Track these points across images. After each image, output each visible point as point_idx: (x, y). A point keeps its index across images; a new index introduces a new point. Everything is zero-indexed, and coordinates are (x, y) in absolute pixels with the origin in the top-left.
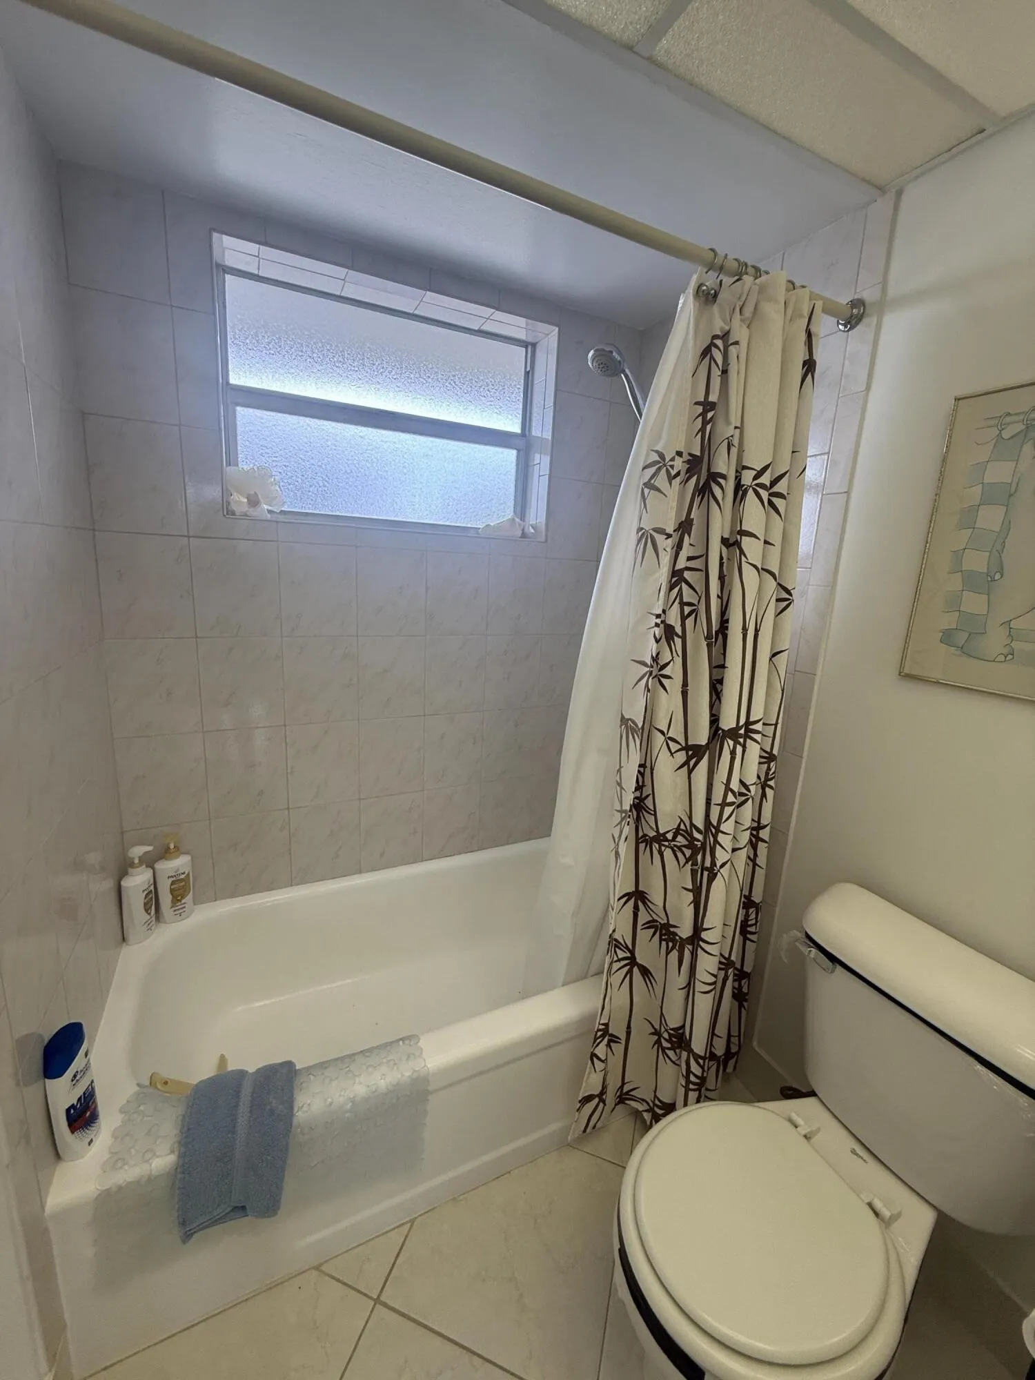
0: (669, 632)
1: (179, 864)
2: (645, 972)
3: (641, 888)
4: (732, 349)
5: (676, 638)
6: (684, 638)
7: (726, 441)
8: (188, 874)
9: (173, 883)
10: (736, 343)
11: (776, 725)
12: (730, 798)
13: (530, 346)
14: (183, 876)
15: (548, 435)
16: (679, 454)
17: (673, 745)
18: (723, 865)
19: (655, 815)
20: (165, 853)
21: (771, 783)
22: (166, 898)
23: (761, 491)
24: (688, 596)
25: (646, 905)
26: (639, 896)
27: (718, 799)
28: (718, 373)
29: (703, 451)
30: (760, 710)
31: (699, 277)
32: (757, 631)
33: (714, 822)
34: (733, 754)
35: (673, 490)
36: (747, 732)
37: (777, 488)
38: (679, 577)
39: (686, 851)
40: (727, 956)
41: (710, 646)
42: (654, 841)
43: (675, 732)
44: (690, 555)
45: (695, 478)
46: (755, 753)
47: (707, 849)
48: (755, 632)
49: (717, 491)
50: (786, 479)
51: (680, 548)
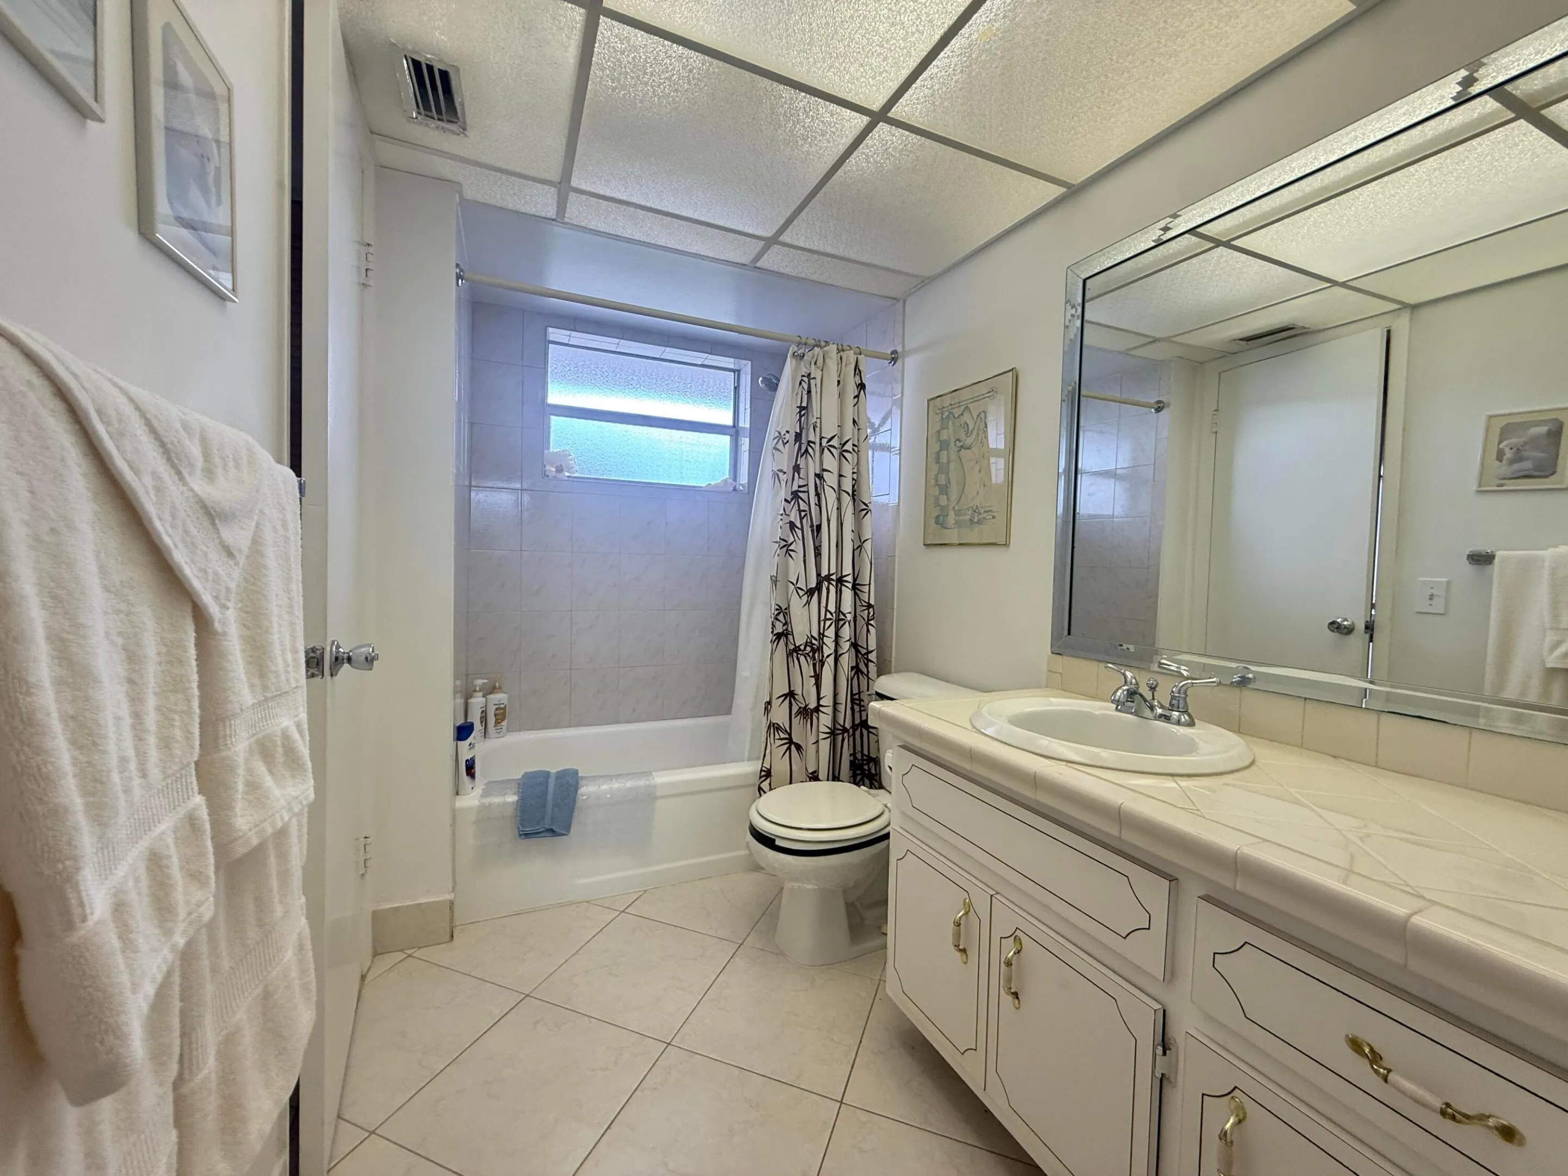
0: (792, 525)
1: (500, 698)
2: (799, 747)
3: (792, 689)
4: (812, 381)
5: (796, 530)
6: (802, 530)
7: (812, 425)
8: (506, 706)
9: (497, 709)
10: (814, 378)
11: (870, 584)
12: (829, 616)
13: (737, 372)
14: (503, 706)
15: (748, 426)
16: (788, 432)
17: (801, 593)
18: (828, 656)
19: (793, 635)
20: (492, 690)
21: (872, 622)
22: (491, 720)
23: (832, 449)
24: (803, 506)
25: (795, 699)
26: (791, 695)
27: (822, 617)
28: (805, 392)
29: (801, 430)
30: (847, 569)
31: (793, 348)
32: (842, 524)
33: (822, 632)
34: (828, 589)
35: (786, 450)
36: (840, 581)
37: (845, 448)
38: (795, 495)
39: (811, 654)
40: (842, 724)
41: (812, 531)
42: (794, 652)
43: (801, 584)
44: (801, 484)
45: (798, 443)
46: (847, 594)
47: (820, 649)
48: (841, 524)
49: (810, 450)
50: (850, 444)
51: (793, 479)
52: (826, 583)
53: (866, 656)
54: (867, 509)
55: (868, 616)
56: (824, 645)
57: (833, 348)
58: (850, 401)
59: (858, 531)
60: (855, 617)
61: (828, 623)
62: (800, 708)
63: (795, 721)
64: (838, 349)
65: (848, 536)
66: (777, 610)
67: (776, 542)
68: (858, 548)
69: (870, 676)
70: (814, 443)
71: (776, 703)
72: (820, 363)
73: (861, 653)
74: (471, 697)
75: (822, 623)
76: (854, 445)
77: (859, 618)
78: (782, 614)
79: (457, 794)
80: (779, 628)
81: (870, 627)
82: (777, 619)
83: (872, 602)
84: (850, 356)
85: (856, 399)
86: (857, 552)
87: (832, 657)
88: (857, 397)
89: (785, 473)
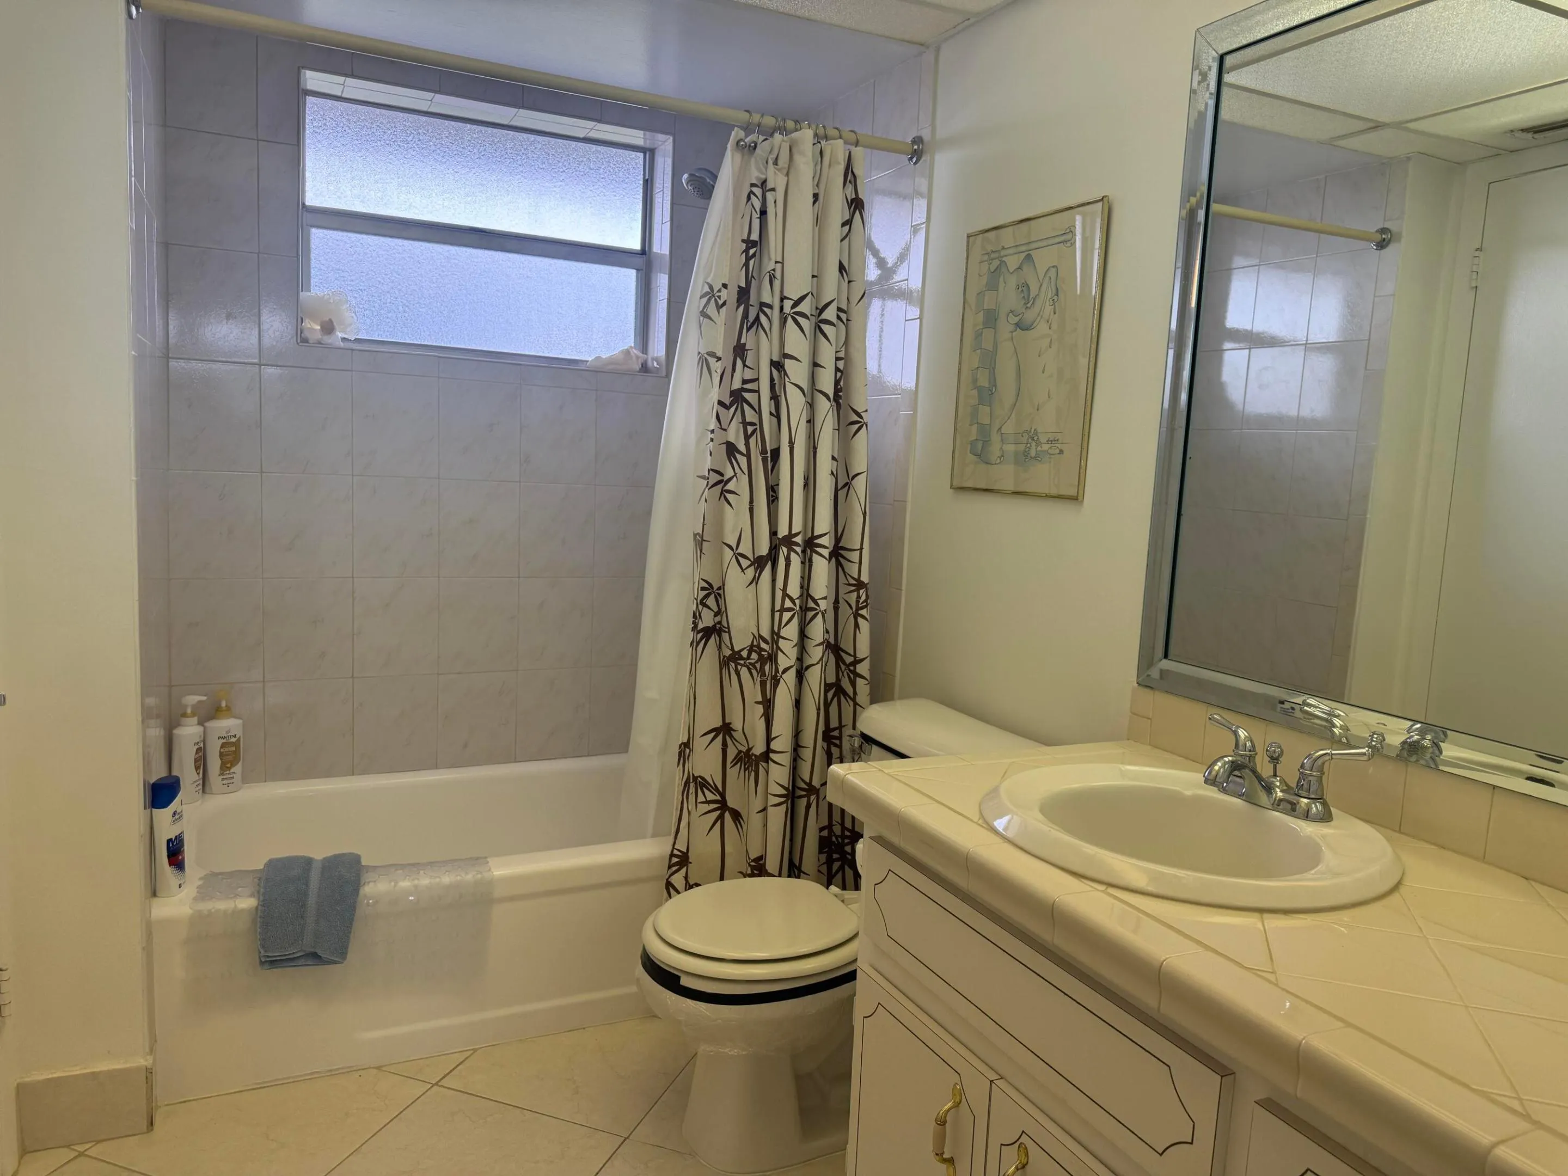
1: (227, 725)
2: (736, 816)
3: (727, 721)
4: (769, 195)
5: (738, 456)
6: (748, 456)
7: (768, 274)
8: (239, 740)
9: (223, 746)
10: (773, 190)
12: (788, 604)
13: (649, 153)
14: (233, 740)
15: (665, 253)
16: (725, 286)
17: (745, 563)
18: (785, 671)
19: (729, 632)
20: (215, 712)
22: (214, 764)
23: (799, 319)
24: (750, 416)
25: (731, 737)
26: (725, 730)
27: (778, 607)
28: (756, 215)
29: (748, 283)
30: (823, 524)
31: (737, 134)
32: (815, 448)
33: (776, 629)
34: (788, 560)
35: (721, 317)
36: (810, 544)
37: (824, 316)
38: (737, 397)
39: (758, 665)
40: (808, 780)
41: (765, 460)
42: (730, 660)
43: (745, 548)
44: (746, 378)
45: (741, 308)
46: (822, 568)
47: (772, 658)
48: (813, 449)
49: (763, 319)
50: (833, 307)
51: (734, 370)
52: (785, 550)
53: (852, 668)
54: (859, 422)
55: (858, 602)
56: (779, 652)
57: (806, 135)
58: (834, 230)
59: (843, 460)
60: (836, 601)
61: (787, 616)
62: (740, 752)
63: (732, 772)
64: (816, 135)
65: (825, 466)
66: (703, 589)
67: (703, 477)
68: (843, 487)
69: (858, 700)
70: (770, 307)
71: (700, 743)
72: (783, 161)
73: (844, 663)
74: (178, 725)
75: (777, 615)
76: (839, 309)
77: (842, 604)
78: (712, 596)
79: (154, 894)
80: (708, 620)
81: (860, 620)
82: (705, 605)
83: (865, 578)
84: (837, 150)
85: (848, 227)
86: (842, 494)
87: (792, 672)
88: (848, 223)
89: (719, 359)
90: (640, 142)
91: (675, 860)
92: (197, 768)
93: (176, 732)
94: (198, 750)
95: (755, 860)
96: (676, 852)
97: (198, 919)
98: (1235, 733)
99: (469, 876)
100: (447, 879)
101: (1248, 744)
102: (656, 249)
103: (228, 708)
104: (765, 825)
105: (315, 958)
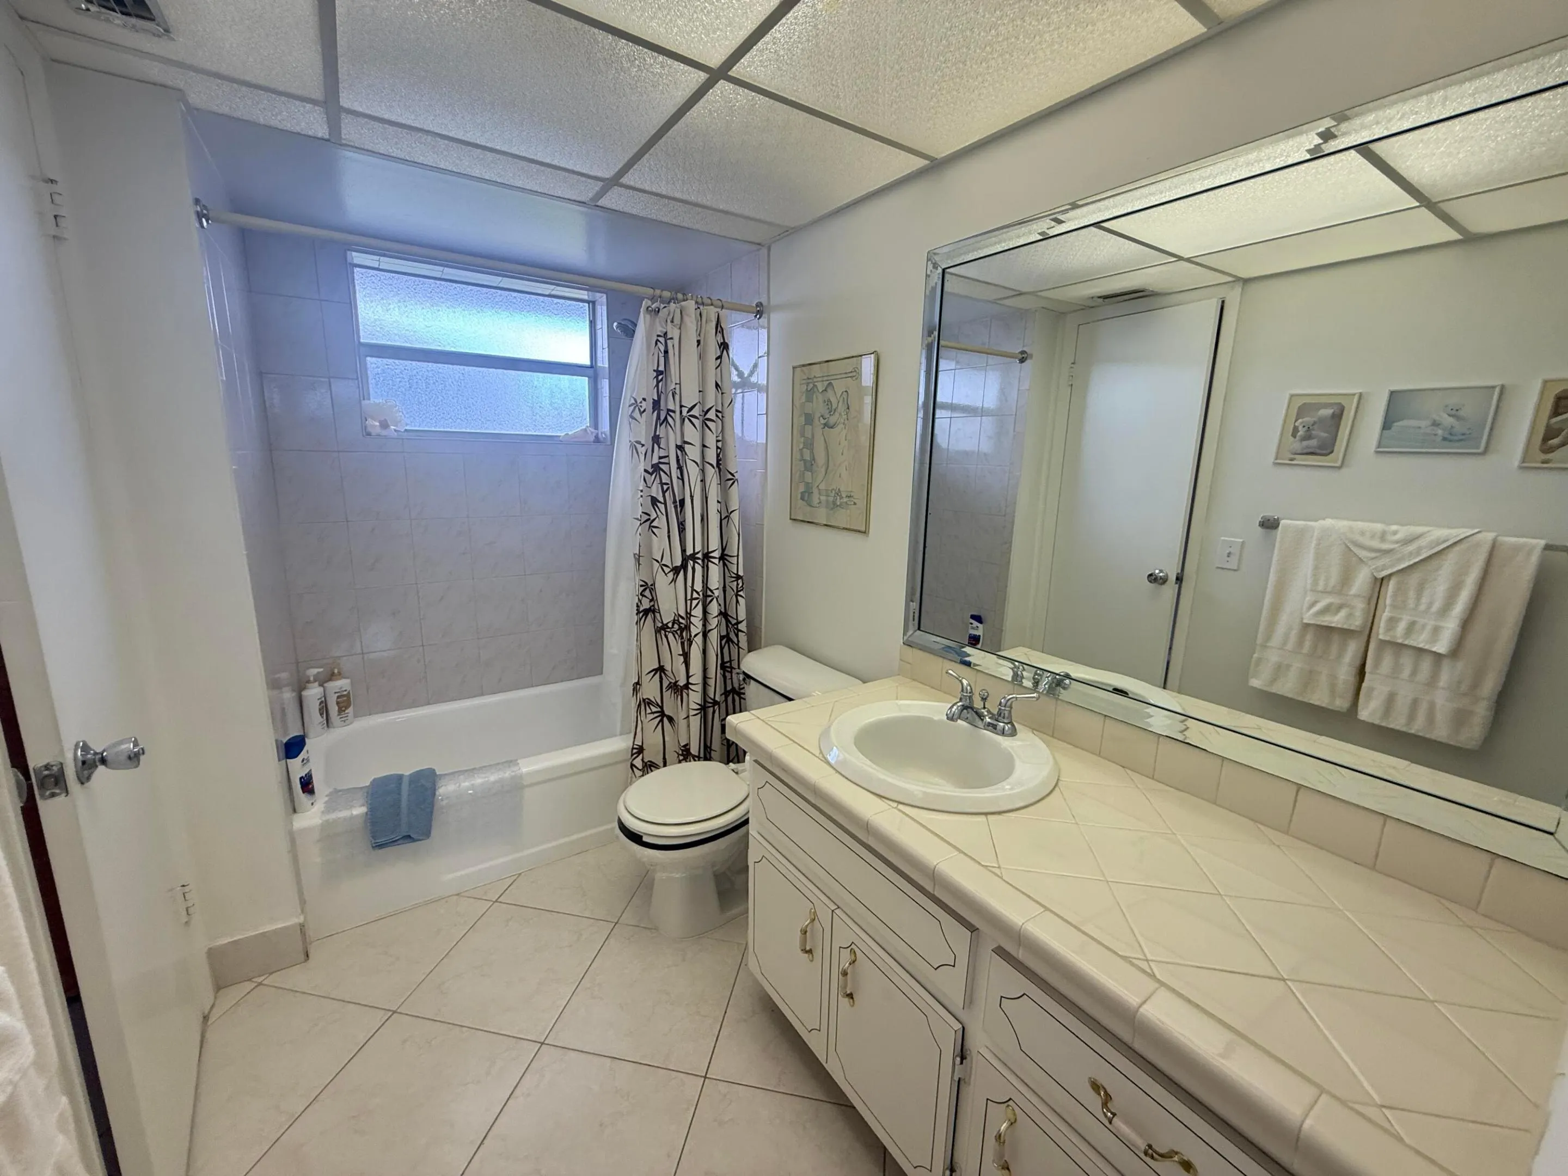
1: (342, 684)
2: (671, 719)
3: (662, 664)
4: (669, 341)
5: (659, 504)
6: (665, 504)
7: (671, 392)
8: (349, 693)
9: (338, 697)
10: (671, 338)
11: (738, 556)
12: (695, 595)
13: (592, 303)
14: (345, 693)
15: (606, 365)
16: (644, 399)
17: (667, 570)
18: (696, 636)
19: (659, 613)
21: (741, 593)
22: (333, 709)
23: (693, 419)
24: (665, 479)
25: (665, 674)
26: (661, 669)
27: (689, 597)
28: (662, 355)
29: (659, 397)
30: (714, 544)
31: (645, 303)
32: (707, 498)
33: (689, 611)
34: (694, 569)
35: (643, 419)
36: (707, 556)
37: (707, 416)
38: (656, 468)
39: (679, 632)
40: (712, 697)
41: (676, 507)
42: (662, 629)
43: (666, 561)
44: (661, 455)
45: (656, 412)
46: (715, 571)
47: (687, 628)
48: (705, 499)
49: (669, 419)
50: (713, 410)
51: (653, 451)
52: (691, 562)
53: (736, 626)
54: (733, 479)
55: (737, 587)
56: (691, 625)
57: (690, 305)
58: (712, 363)
59: (724, 502)
60: (724, 587)
61: (695, 602)
62: (670, 683)
63: (667, 694)
64: (697, 303)
65: (713, 507)
66: (642, 586)
67: (637, 519)
68: (725, 518)
69: (740, 645)
70: (674, 412)
71: (646, 679)
72: (677, 320)
73: (731, 623)
74: (304, 688)
75: (689, 602)
76: (717, 411)
77: (728, 588)
78: (648, 590)
79: (295, 811)
80: (646, 604)
81: (739, 598)
82: (643, 596)
83: (741, 573)
84: (711, 312)
85: (719, 360)
86: (724, 522)
87: (700, 636)
88: (720, 357)
89: (643, 445)
90: (586, 297)
91: (635, 751)
92: (321, 714)
93: (304, 693)
94: (321, 703)
95: (685, 746)
96: (635, 746)
97: (326, 826)
98: (961, 681)
99: (507, 774)
100: (493, 778)
101: (969, 688)
102: (600, 364)
103: (339, 673)
104: (689, 726)
105: (408, 838)
